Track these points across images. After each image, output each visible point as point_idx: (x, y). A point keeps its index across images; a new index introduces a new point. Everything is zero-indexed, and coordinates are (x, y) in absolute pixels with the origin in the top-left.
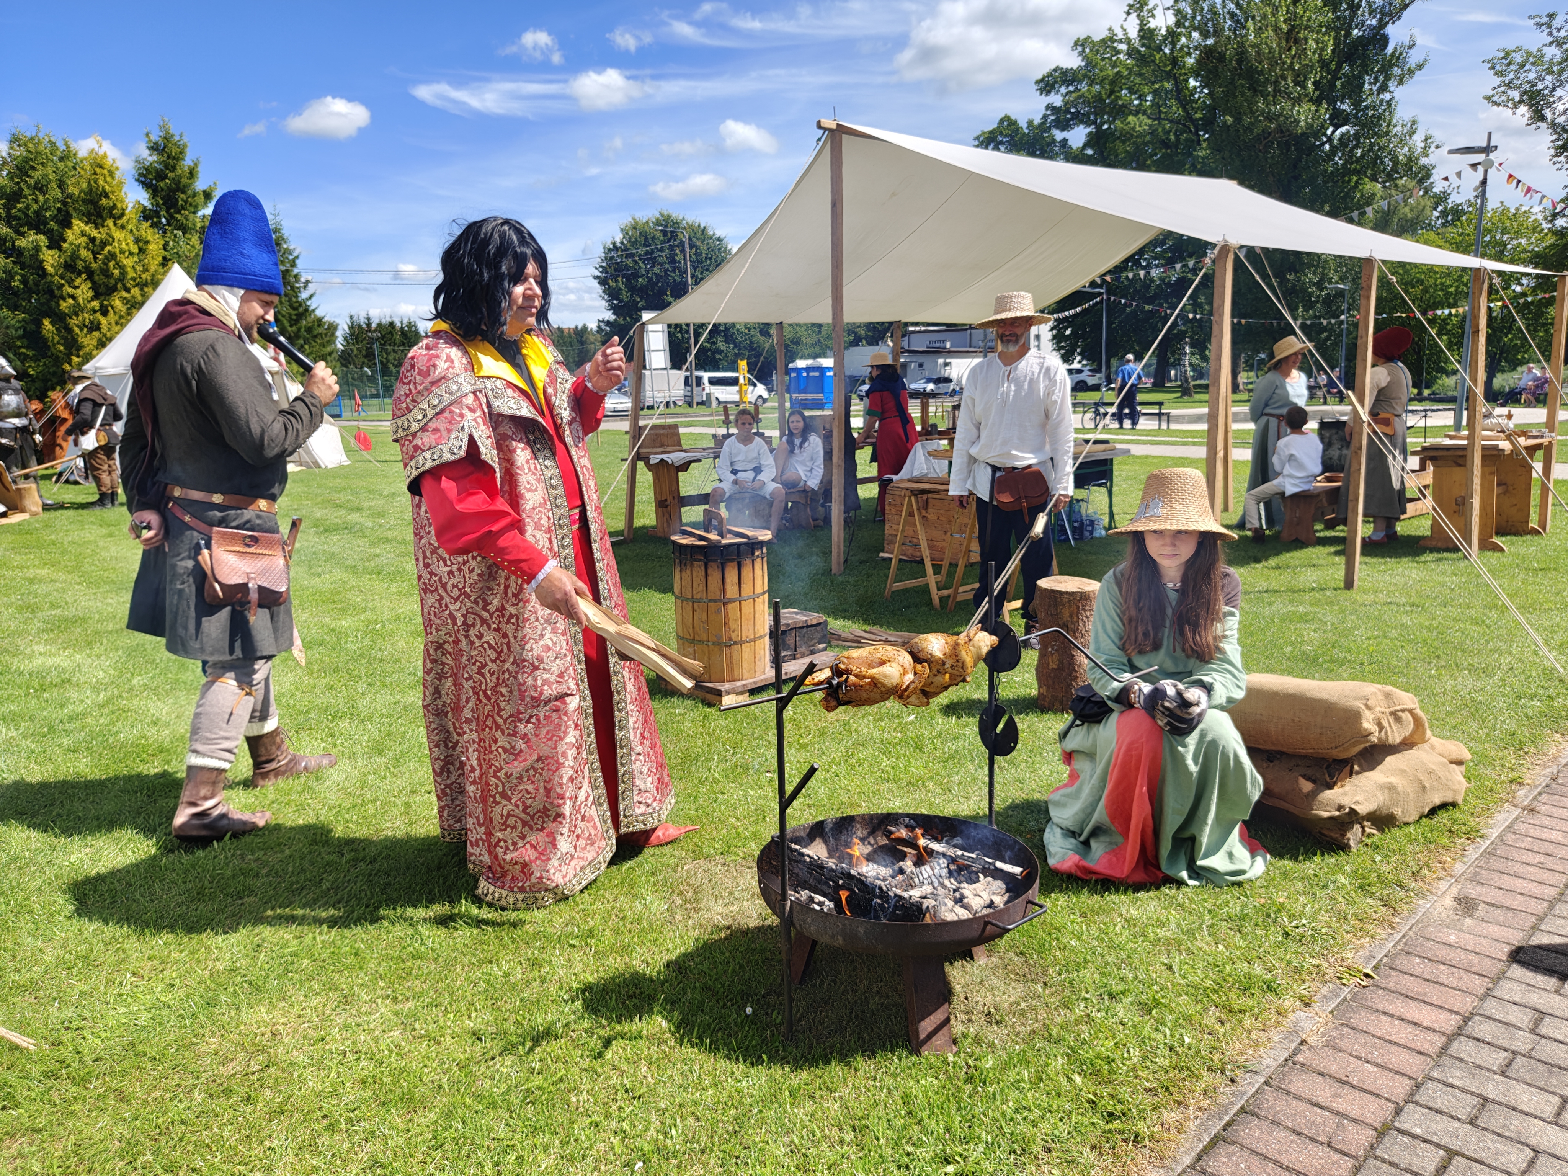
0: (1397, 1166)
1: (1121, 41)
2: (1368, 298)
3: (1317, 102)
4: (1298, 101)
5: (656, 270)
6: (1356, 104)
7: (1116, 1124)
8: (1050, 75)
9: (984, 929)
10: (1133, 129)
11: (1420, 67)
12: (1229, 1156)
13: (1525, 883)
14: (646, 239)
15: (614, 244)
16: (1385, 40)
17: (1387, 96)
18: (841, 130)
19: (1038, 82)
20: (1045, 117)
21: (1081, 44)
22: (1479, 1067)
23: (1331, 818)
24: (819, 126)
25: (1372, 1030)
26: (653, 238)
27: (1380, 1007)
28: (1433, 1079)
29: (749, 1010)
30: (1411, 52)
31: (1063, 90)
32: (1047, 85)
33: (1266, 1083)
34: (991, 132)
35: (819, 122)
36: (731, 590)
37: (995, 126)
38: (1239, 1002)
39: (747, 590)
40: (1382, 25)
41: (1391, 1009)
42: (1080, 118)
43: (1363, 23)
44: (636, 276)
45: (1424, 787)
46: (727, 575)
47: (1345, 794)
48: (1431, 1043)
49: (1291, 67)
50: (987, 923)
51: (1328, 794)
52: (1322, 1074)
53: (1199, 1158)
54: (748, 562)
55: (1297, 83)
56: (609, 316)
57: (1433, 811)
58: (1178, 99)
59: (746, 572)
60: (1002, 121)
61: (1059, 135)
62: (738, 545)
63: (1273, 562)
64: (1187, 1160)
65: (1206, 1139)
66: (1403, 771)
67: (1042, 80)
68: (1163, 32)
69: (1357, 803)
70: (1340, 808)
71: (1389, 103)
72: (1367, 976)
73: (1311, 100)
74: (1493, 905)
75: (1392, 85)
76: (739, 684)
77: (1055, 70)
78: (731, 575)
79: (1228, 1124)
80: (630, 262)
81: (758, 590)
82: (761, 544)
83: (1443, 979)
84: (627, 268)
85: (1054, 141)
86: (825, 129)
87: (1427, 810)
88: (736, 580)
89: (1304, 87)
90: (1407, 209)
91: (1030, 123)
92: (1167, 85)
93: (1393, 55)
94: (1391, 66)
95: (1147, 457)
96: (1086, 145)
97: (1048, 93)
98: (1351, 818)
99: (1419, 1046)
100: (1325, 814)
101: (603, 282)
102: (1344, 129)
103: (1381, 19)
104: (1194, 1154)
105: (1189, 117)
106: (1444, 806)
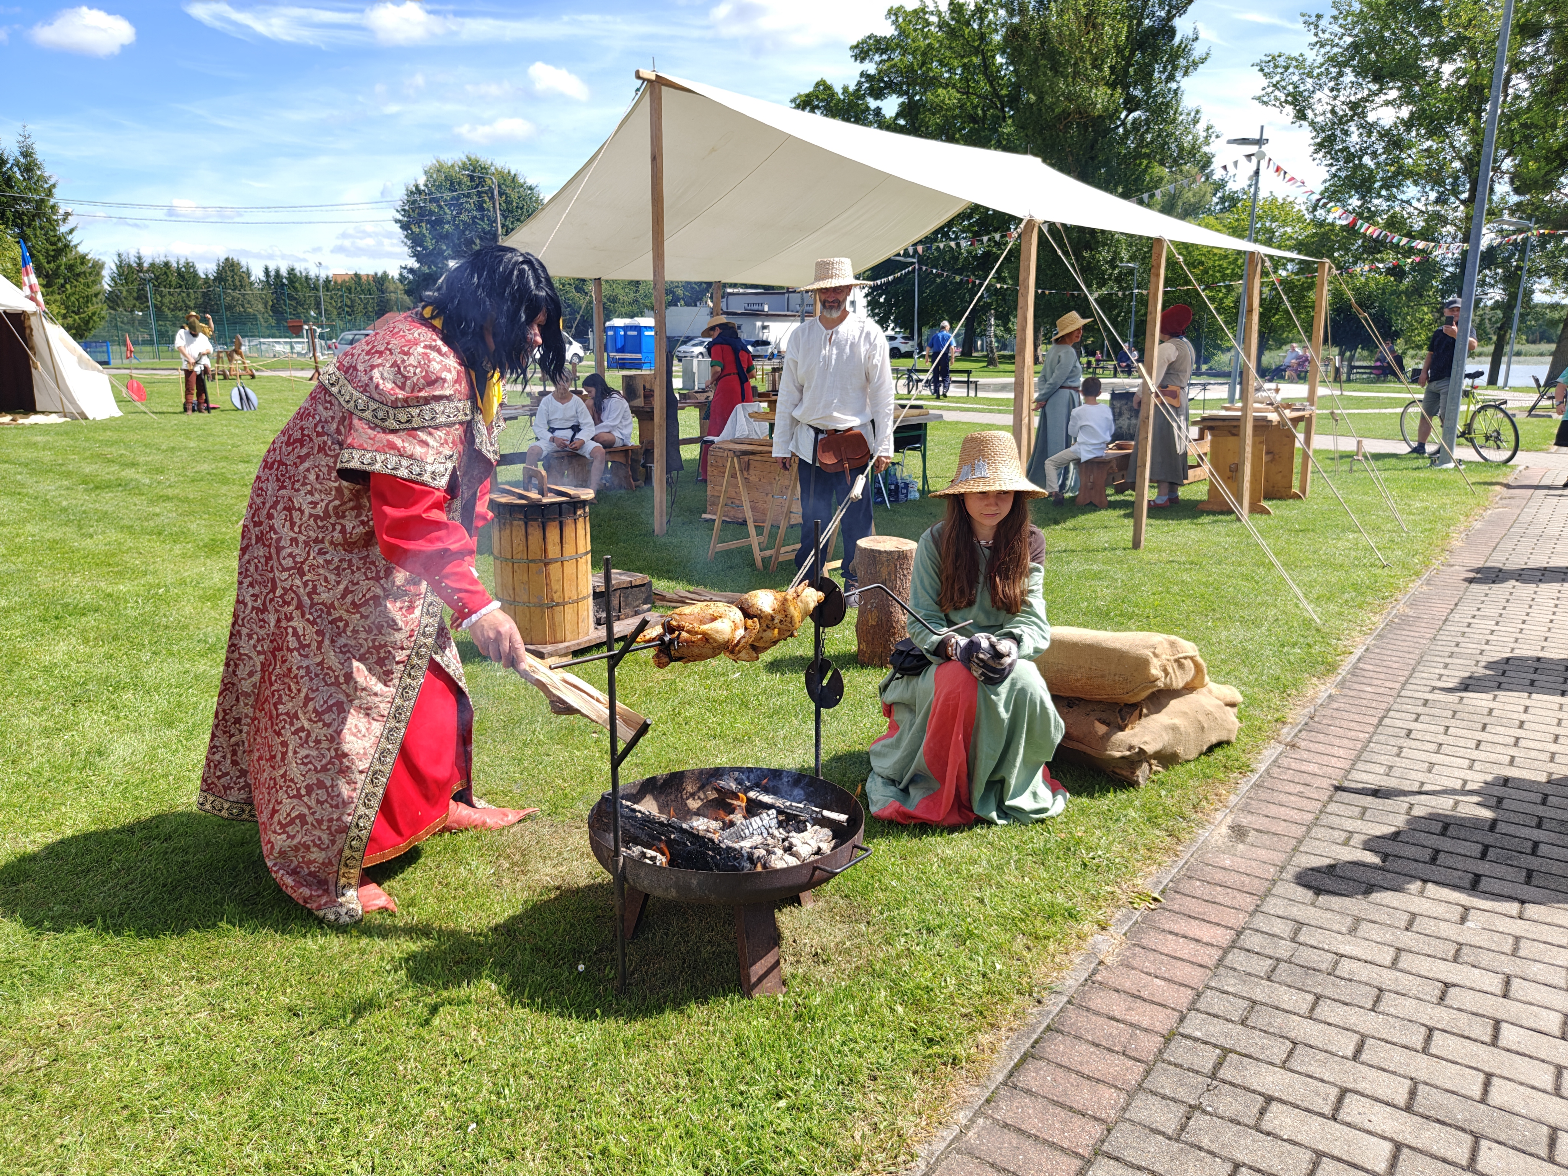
0: (1181, 1066)
1: (932, 13)
2: (1158, 275)
3: (1113, 86)
4: (1095, 84)
5: (464, 217)
6: (1147, 90)
7: (936, 1049)
8: (864, 42)
9: (813, 874)
10: (943, 101)
11: (1203, 60)
12: (1037, 1071)
13: (1288, 811)
14: (452, 184)
15: (417, 186)
16: (1172, 32)
17: (1174, 86)
18: (661, 81)
19: (852, 48)
20: (859, 84)
21: (894, 13)
22: (1249, 974)
23: (1123, 758)
24: (638, 76)
25: (1160, 948)
26: (459, 183)
27: (1167, 927)
28: (1211, 988)
29: (581, 967)
30: (1195, 44)
31: (877, 58)
32: (862, 52)
33: (1069, 1002)
34: (807, 96)
35: (637, 72)
36: (553, 551)
37: (811, 89)
38: (1043, 929)
39: (569, 550)
40: (1170, 17)
41: (1176, 928)
42: (894, 88)
43: (1153, 13)
44: (439, 222)
45: (1203, 728)
46: (548, 535)
47: (1135, 735)
48: (1210, 956)
49: (1089, 51)
50: (815, 869)
51: (1120, 735)
52: (1117, 991)
53: (1011, 1074)
54: (569, 522)
55: (1094, 67)
56: (413, 263)
57: (1211, 749)
58: (985, 74)
59: (568, 531)
60: (818, 85)
61: (873, 103)
62: (560, 504)
63: (1070, 523)
64: (1000, 1078)
65: (1017, 1057)
66: (1185, 714)
67: (857, 46)
68: (972, 7)
69: (1145, 743)
70: (1131, 748)
71: (1176, 92)
72: (1155, 899)
73: (1106, 84)
74: (1261, 831)
75: (1178, 75)
76: (561, 645)
77: (870, 37)
78: (553, 534)
79: (1036, 1042)
80: (433, 207)
81: (581, 550)
82: (584, 503)
83: (1220, 899)
84: (431, 213)
85: (868, 108)
86: (644, 80)
87: (1205, 748)
88: (558, 539)
89: (1101, 70)
90: (1190, 194)
91: (845, 90)
92: (976, 60)
93: (1179, 46)
94: (1178, 56)
95: (957, 423)
96: (898, 115)
97: (863, 60)
98: (1140, 757)
99: (1199, 960)
100: (1118, 754)
101: (405, 226)
102: (1136, 114)
103: (1169, 12)
104: (1006, 1072)
105: (995, 93)
106: (1219, 744)
